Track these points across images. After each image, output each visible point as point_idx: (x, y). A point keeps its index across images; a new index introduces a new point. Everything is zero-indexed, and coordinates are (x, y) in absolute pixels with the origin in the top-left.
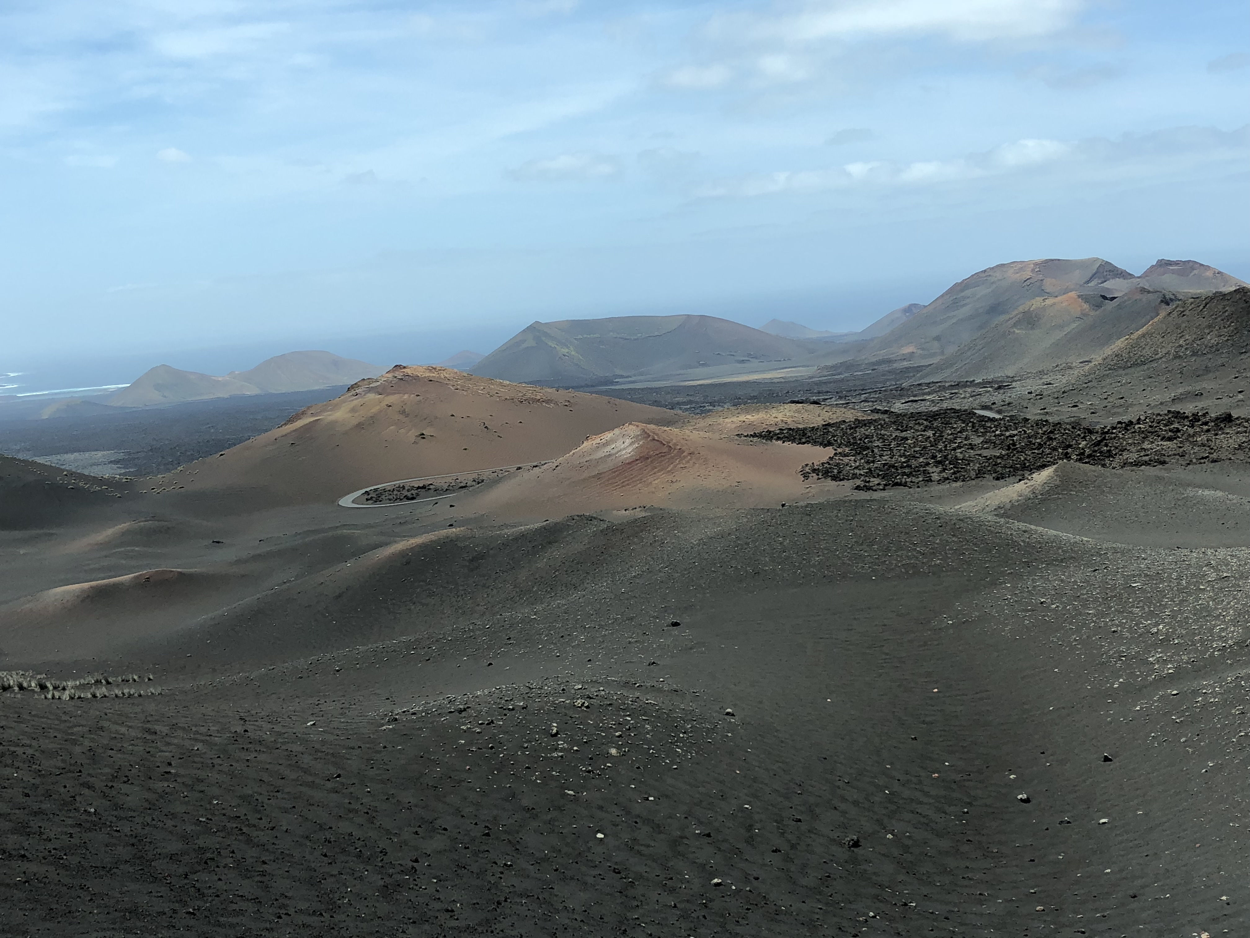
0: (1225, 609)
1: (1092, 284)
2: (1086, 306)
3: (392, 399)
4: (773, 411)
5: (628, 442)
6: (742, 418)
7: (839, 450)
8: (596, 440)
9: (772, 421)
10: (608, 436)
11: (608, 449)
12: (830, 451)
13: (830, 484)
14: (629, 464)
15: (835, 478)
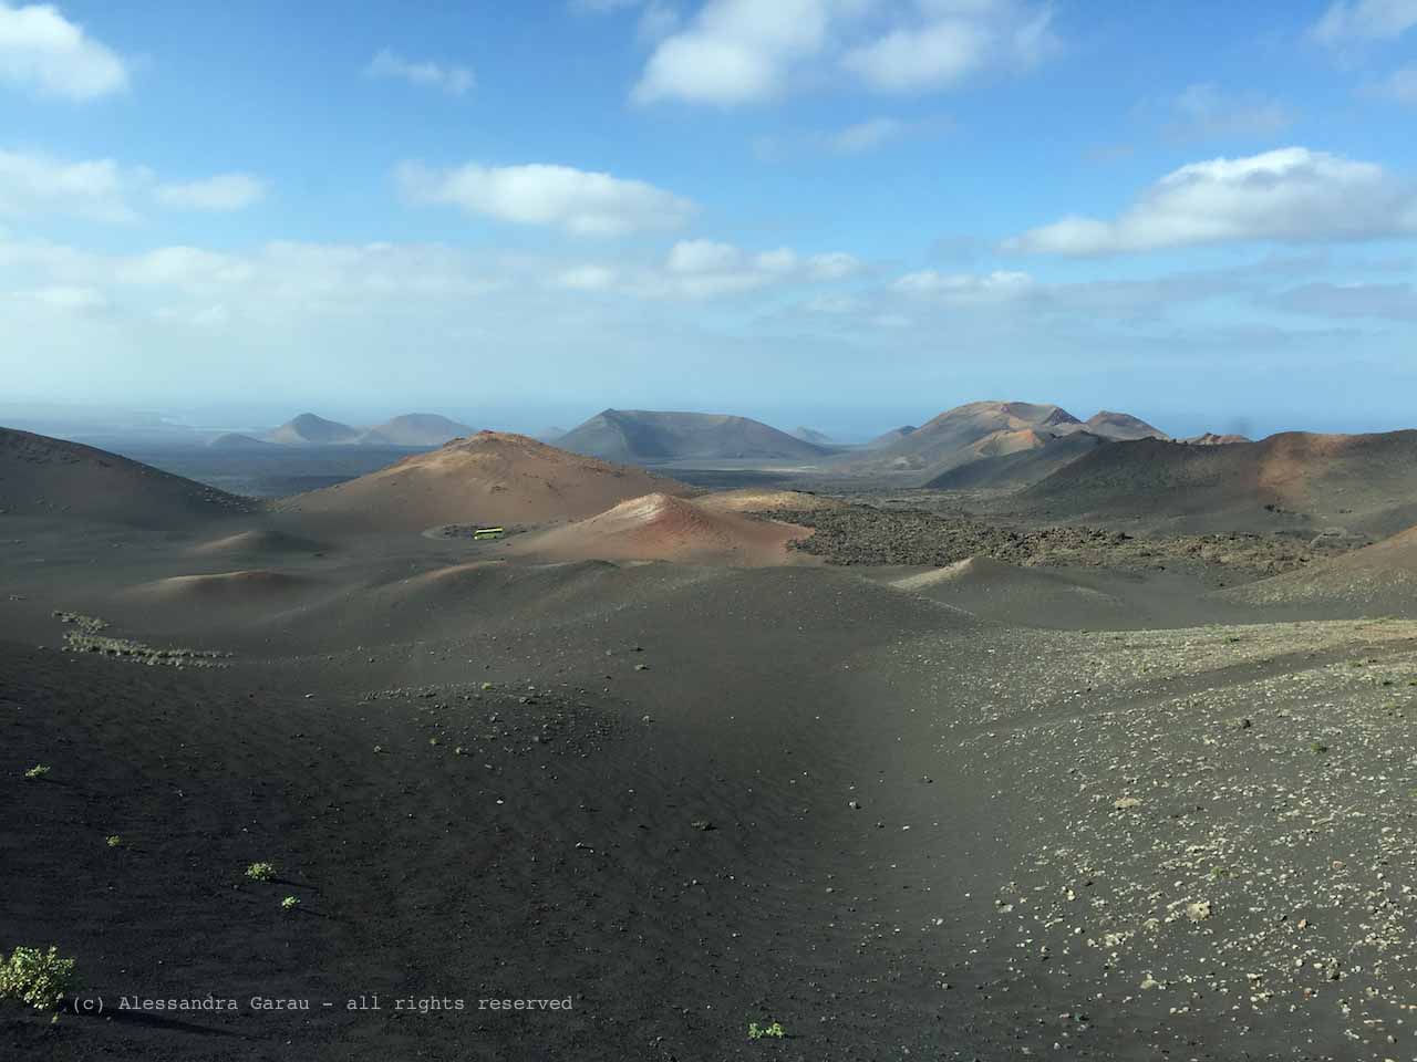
0: (1050, 676)
1: (1048, 425)
2: (1038, 441)
3: (478, 456)
4: (776, 496)
5: (653, 507)
6: (752, 499)
7: (820, 531)
8: (629, 504)
9: (773, 502)
10: (638, 501)
11: (636, 511)
12: (812, 531)
13: (806, 556)
14: (651, 525)
15: (811, 553)
